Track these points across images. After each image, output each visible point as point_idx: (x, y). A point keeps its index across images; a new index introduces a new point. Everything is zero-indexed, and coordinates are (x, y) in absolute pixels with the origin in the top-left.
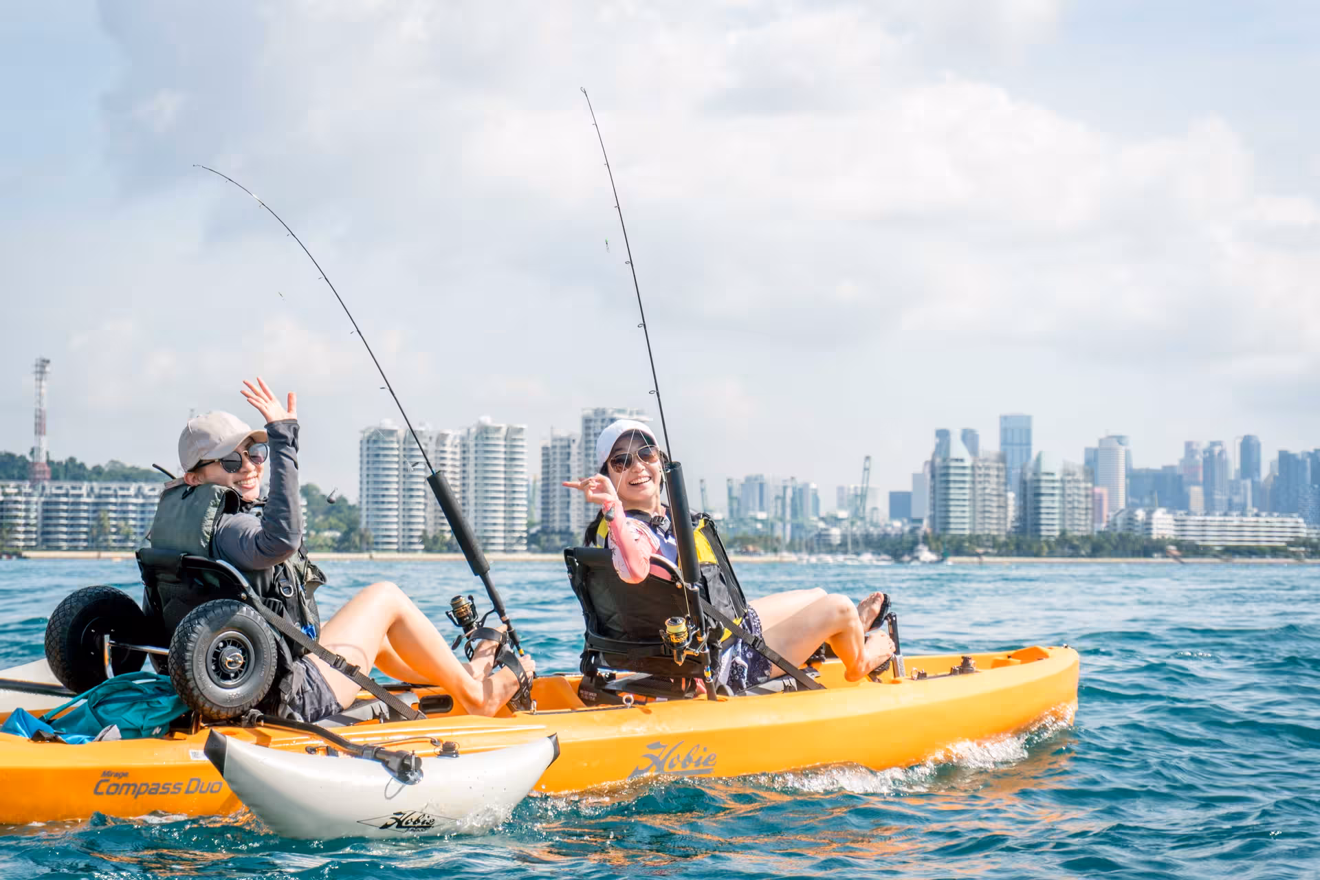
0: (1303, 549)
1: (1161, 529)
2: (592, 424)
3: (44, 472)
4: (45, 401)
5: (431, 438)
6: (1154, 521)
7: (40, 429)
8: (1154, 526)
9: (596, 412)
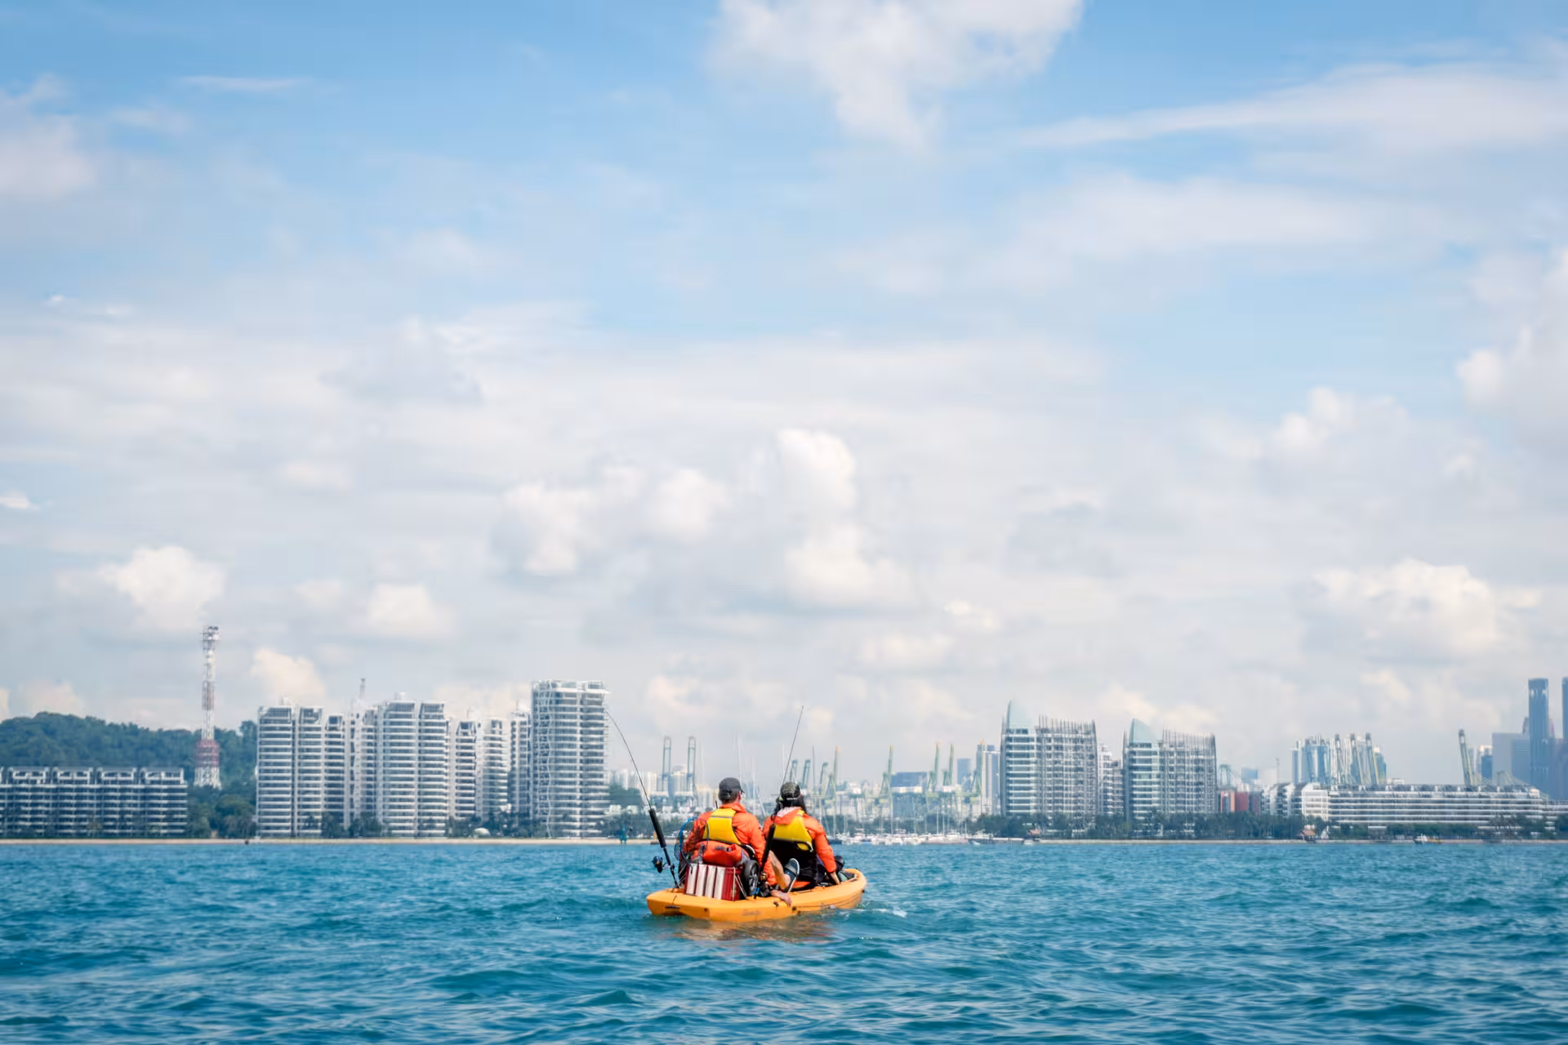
0: (1518, 827)
1: (1312, 806)
2: (538, 698)
3: (210, 750)
4: (213, 672)
5: (358, 716)
6: (1303, 797)
7: (208, 704)
8: (1303, 803)
9: (542, 686)
